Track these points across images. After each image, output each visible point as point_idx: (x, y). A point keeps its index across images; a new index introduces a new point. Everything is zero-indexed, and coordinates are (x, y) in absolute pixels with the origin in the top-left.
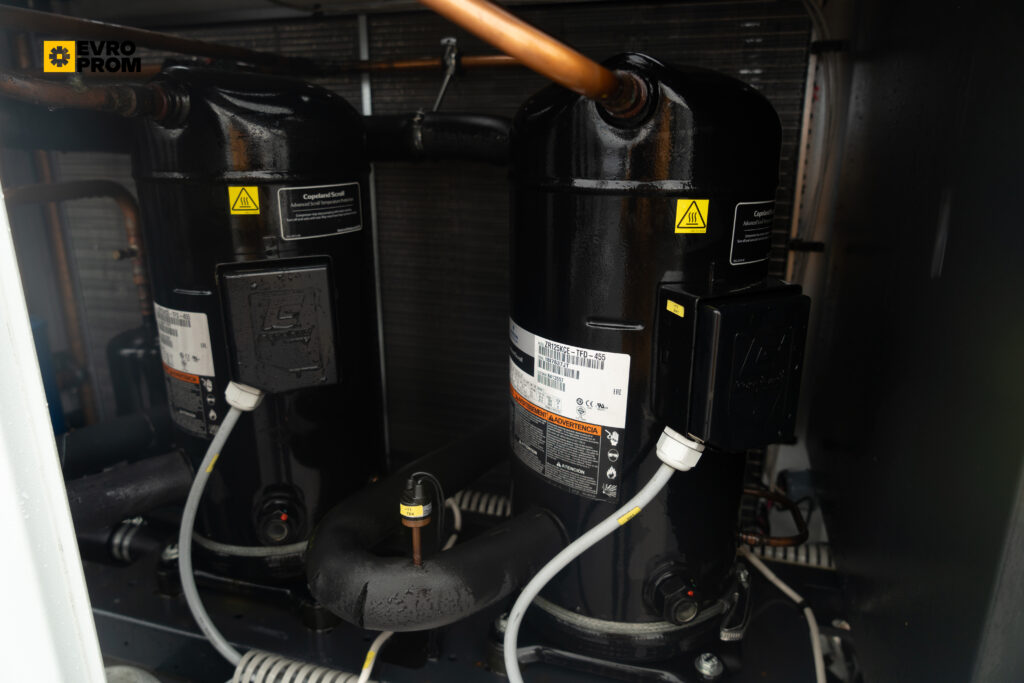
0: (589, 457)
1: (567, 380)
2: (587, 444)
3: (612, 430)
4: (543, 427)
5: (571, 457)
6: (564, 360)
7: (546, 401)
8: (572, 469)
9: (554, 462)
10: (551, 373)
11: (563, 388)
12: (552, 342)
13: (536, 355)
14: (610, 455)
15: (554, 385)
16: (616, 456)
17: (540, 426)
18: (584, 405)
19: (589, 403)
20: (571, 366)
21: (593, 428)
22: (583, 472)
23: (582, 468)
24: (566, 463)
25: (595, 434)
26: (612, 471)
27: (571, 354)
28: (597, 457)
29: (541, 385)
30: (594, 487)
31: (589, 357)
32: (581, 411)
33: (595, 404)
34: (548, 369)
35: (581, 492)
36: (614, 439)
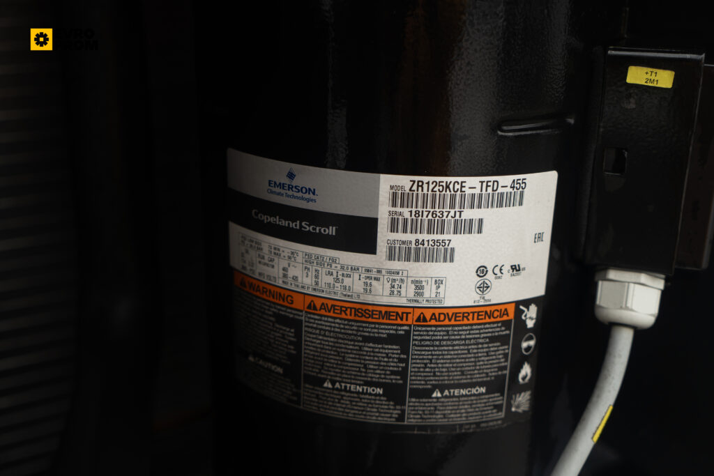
0: (495, 360)
1: (458, 241)
2: (493, 339)
3: (527, 303)
4: (402, 341)
5: (463, 373)
6: (452, 206)
7: (409, 291)
8: (463, 392)
9: (427, 393)
10: (420, 237)
11: (449, 256)
12: (425, 179)
13: (384, 214)
14: (525, 345)
15: (431, 257)
16: (532, 343)
17: (392, 339)
18: (490, 276)
19: (497, 270)
20: (468, 214)
21: (501, 308)
22: (483, 390)
23: (481, 384)
24: (449, 387)
25: (505, 318)
26: (526, 370)
27: (468, 191)
28: (506, 355)
29: (396, 265)
30: (498, 408)
31: (500, 190)
32: (483, 288)
33: (507, 268)
34: (414, 230)
35: (478, 424)
36: (531, 316)
